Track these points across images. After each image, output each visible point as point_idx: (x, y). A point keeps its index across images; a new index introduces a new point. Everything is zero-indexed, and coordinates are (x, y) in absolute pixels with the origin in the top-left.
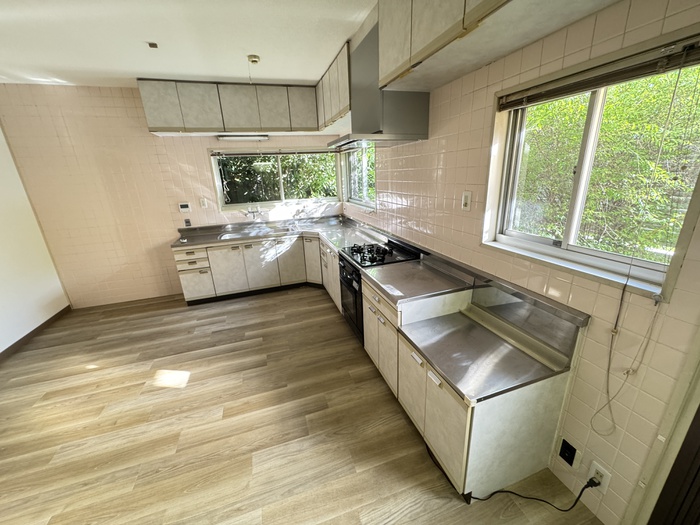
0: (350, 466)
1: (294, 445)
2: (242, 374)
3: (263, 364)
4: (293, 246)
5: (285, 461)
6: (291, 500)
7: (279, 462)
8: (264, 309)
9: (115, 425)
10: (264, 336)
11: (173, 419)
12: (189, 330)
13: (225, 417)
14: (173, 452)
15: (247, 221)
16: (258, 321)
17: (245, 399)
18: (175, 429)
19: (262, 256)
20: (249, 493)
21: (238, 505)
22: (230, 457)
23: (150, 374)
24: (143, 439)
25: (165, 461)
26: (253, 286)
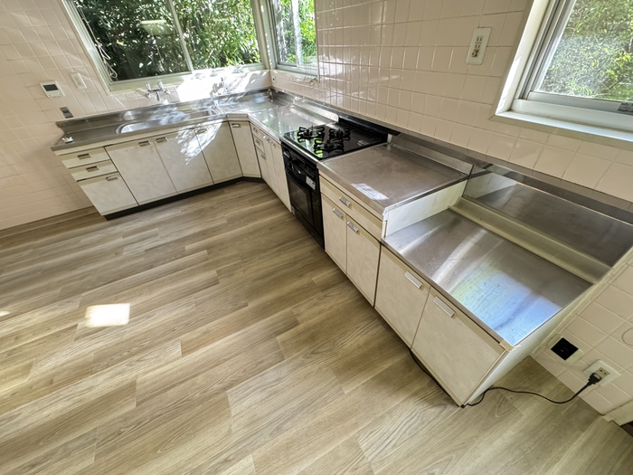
0: (337, 387)
1: (271, 375)
2: (193, 298)
3: (215, 282)
4: (218, 133)
5: (264, 394)
6: (282, 439)
7: (258, 397)
8: (200, 214)
9: (52, 384)
10: (209, 248)
11: (123, 366)
12: (117, 251)
13: (184, 353)
14: (133, 406)
15: (150, 104)
16: (197, 230)
17: (204, 328)
18: (128, 377)
19: (183, 151)
20: (234, 439)
21: (224, 456)
22: (202, 401)
23: (80, 314)
25: (125, 418)
26: (181, 189)
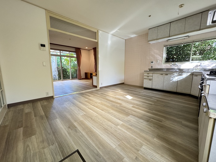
3: (152, 104)
13: (132, 107)
24: (117, 101)
